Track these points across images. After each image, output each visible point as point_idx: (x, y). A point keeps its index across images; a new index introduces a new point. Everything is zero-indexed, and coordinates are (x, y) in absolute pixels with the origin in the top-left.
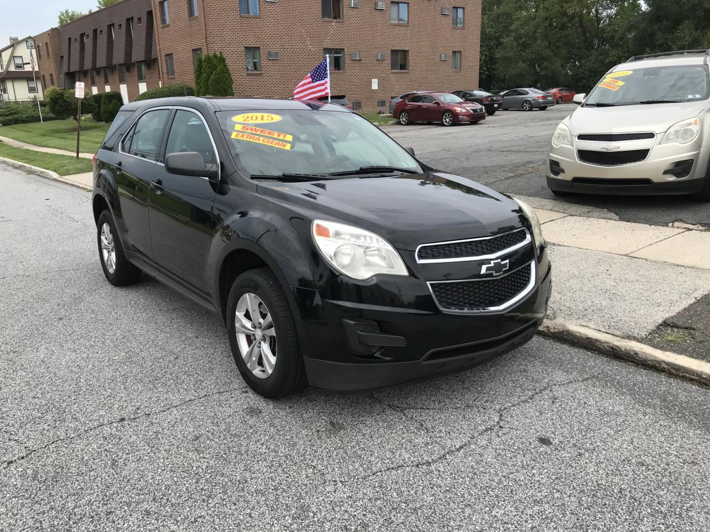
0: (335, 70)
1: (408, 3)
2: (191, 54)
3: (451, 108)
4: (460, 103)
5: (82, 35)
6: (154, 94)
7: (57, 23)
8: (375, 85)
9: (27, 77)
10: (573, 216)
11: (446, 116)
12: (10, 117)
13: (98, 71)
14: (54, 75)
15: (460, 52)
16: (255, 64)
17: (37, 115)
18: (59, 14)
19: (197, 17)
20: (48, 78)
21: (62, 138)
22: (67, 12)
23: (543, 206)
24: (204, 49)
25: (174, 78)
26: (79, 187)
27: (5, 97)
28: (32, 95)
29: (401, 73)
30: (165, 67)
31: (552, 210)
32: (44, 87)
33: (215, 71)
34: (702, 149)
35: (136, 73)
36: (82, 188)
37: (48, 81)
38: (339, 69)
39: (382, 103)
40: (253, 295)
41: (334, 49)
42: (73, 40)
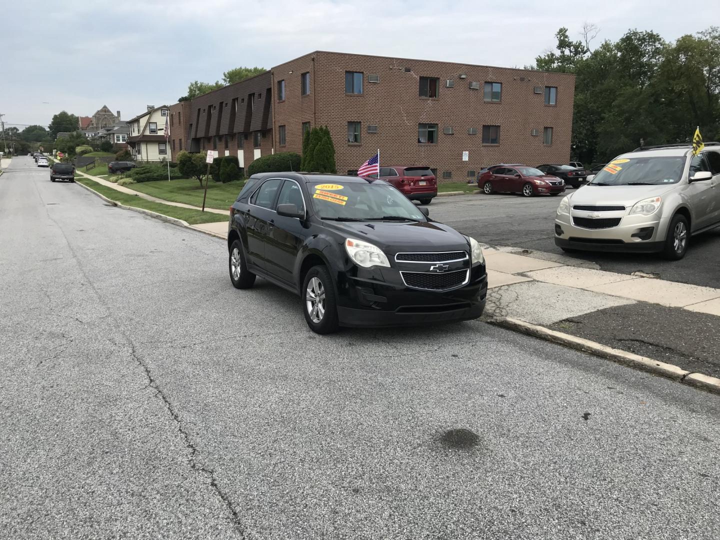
0: (428, 143)
1: (501, 83)
2: (301, 126)
3: (530, 180)
4: (541, 176)
5: (210, 107)
6: (267, 159)
7: (187, 92)
8: (466, 157)
9: (160, 141)
10: (568, 266)
11: (526, 188)
12: (143, 176)
13: (220, 138)
14: (183, 140)
15: (552, 128)
16: (356, 136)
17: (165, 174)
18: (189, 85)
19: (309, 95)
20: (177, 142)
21: (187, 195)
22: (196, 83)
23: (551, 259)
24: (312, 122)
25: (285, 147)
26: (205, 233)
27: (139, 157)
28: (162, 156)
29: (492, 146)
30: (278, 137)
31: (555, 262)
32: (173, 150)
33: (320, 143)
34: (662, 220)
35: (253, 140)
36: (208, 234)
37: (177, 145)
38: (432, 142)
39: (472, 174)
40: (316, 278)
41: (428, 124)
42: (202, 111)
